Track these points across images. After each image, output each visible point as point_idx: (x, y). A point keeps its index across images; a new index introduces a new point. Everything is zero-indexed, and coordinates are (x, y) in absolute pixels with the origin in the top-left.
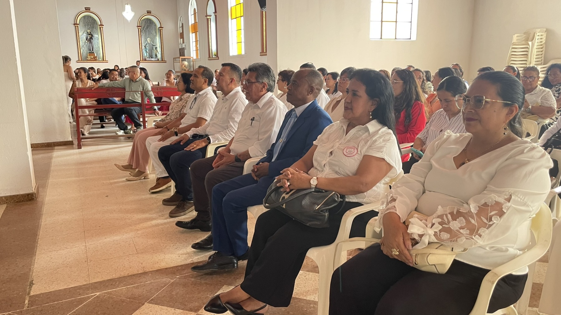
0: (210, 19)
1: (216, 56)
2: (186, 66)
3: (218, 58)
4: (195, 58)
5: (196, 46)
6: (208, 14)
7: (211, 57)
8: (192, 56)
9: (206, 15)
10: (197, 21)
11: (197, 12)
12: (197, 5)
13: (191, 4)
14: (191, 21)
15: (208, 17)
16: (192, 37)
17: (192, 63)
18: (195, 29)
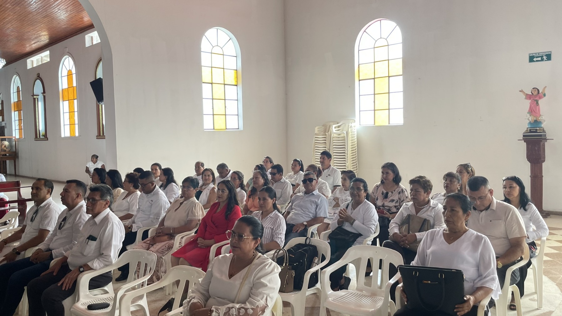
0: (38, 99)
1: (44, 136)
2: (6, 146)
3: (47, 139)
4: (17, 137)
5: (20, 125)
6: (35, 93)
7: (38, 137)
8: (14, 135)
9: (32, 94)
10: (21, 100)
11: (20, 90)
12: (21, 83)
13: (14, 82)
14: (14, 98)
15: (35, 97)
16: (15, 115)
17: (14, 142)
18: (18, 106)
